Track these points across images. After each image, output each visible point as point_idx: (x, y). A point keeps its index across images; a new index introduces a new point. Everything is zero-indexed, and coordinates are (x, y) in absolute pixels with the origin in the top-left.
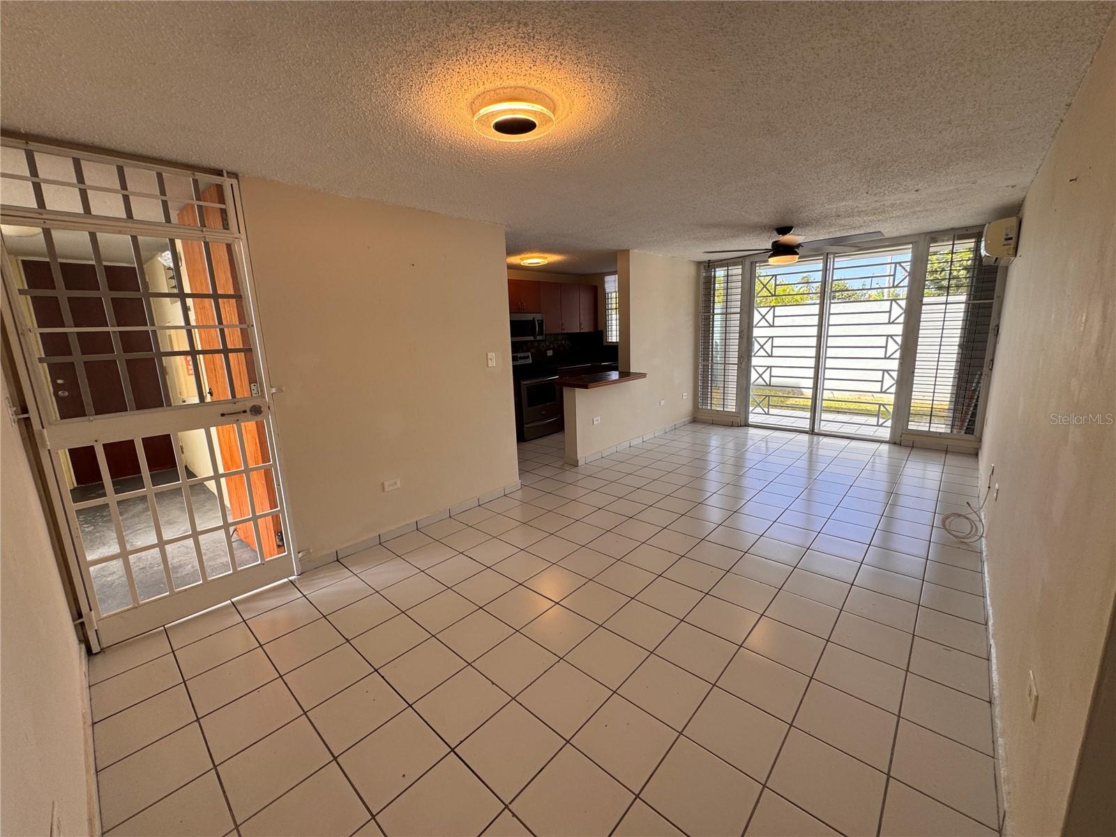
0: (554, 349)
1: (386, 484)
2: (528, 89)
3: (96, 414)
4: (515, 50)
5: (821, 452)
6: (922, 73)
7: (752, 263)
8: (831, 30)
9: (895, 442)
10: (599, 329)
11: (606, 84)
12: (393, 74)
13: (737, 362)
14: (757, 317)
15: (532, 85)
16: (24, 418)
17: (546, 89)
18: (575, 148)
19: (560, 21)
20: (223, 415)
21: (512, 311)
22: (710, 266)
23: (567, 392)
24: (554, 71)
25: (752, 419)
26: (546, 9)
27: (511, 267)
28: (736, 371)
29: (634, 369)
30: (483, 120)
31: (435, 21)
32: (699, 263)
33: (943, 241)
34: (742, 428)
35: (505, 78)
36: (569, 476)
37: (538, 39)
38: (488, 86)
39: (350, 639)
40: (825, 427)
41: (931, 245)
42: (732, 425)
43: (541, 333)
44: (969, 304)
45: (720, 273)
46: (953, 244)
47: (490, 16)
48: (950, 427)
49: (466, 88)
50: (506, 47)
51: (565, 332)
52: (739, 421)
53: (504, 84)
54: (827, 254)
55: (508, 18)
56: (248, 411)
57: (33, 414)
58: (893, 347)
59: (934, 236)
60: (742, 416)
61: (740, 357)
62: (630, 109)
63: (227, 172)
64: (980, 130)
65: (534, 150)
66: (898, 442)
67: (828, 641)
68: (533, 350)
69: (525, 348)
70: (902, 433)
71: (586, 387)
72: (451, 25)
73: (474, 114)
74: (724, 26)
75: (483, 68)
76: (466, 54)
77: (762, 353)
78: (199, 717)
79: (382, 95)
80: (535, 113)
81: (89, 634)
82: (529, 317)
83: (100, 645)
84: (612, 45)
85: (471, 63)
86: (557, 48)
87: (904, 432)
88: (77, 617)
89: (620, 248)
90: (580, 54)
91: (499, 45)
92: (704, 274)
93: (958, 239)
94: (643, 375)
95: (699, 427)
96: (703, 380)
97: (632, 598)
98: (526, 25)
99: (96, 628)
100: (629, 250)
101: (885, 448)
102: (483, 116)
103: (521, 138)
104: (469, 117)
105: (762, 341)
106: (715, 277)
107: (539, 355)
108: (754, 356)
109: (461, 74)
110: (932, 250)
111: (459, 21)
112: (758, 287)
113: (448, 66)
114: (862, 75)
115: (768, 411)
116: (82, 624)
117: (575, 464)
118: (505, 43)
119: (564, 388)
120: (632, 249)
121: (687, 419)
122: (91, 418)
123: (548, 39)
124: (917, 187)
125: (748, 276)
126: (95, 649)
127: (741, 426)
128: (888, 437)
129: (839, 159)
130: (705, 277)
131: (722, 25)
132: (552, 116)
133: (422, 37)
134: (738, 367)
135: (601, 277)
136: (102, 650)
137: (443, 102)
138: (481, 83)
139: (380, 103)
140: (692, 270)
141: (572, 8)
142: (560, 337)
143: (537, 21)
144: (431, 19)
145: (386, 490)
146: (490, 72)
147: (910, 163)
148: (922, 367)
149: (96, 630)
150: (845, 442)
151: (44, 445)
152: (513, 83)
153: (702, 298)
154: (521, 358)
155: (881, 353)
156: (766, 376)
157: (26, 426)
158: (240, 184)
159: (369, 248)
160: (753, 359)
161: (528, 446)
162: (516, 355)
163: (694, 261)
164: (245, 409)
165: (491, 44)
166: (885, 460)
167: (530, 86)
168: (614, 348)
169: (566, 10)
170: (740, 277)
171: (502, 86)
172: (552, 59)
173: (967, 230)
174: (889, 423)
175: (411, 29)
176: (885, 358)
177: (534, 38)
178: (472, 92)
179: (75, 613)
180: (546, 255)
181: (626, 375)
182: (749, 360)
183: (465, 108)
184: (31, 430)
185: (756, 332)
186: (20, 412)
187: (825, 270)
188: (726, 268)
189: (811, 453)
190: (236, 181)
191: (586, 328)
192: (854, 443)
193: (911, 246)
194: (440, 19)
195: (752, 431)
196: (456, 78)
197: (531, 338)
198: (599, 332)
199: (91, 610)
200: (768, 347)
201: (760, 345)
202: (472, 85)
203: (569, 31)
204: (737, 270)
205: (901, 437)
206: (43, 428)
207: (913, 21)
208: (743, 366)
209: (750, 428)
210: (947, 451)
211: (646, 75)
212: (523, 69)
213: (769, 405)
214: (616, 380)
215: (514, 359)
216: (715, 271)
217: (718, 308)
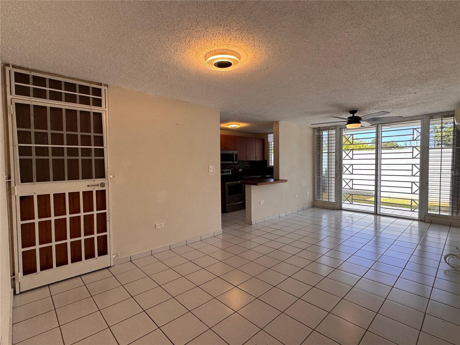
0: (242, 168)
1: (157, 225)
2: (229, 50)
3: (37, 182)
4: (223, 35)
5: (382, 223)
6: (399, 41)
7: (340, 128)
8: (353, 25)
9: (421, 220)
10: (265, 159)
11: (261, 48)
12: (174, 45)
13: (334, 177)
14: (344, 155)
15: (230, 48)
16: (9, 181)
17: (236, 50)
18: (250, 74)
19: (240, 25)
20: (88, 186)
21: (222, 149)
22: (320, 130)
23: (247, 187)
24: (239, 43)
25: (344, 206)
26: (235, 20)
27: (222, 129)
28: (334, 181)
29: (281, 178)
30: (210, 62)
31: (192, 26)
32: (314, 129)
33: (437, 118)
34: (338, 211)
35: (219, 46)
36: (247, 229)
37: (232, 31)
38: (212, 49)
39: (133, 296)
40: (383, 211)
41: (430, 120)
42: (333, 209)
43: (236, 160)
44: (454, 149)
45: (325, 133)
46: (442, 120)
47: (212, 23)
48: (451, 212)
49: (203, 50)
50: (219, 35)
51: (248, 160)
52: (337, 207)
53: (219, 48)
54: (378, 124)
55: (220, 24)
56: (99, 185)
57: (12, 180)
58: (416, 170)
59: (432, 116)
60: (338, 204)
61: (336, 174)
62: (272, 57)
63: (104, 84)
64: (436, 65)
65: (232, 75)
66: (423, 220)
67: (377, 313)
68: (232, 169)
69: (228, 167)
70: (425, 215)
71: (256, 185)
72: (198, 27)
73: (206, 60)
74: (307, 25)
75: (210, 42)
76: (203, 37)
77: (347, 172)
78: (60, 325)
79: (170, 53)
80: (231, 59)
81: (16, 283)
82: (231, 152)
83: (20, 290)
84: (262, 33)
85: (205, 40)
86: (240, 34)
87: (426, 214)
88: (12, 275)
89: (274, 120)
90: (249, 36)
91: (216, 34)
92: (317, 134)
93: (444, 117)
94: (285, 181)
95: (316, 210)
96: (318, 186)
97: (274, 287)
98: (227, 26)
99: (20, 281)
100: (279, 121)
101: (416, 223)
102: (209, 61)
103: (226, 69)
104: (204, 61)
105: (347, 166)
106: (322, 135)
107: (235, 171)
108: (344, 174)
109: (201, 45)
110: (431, 122)
111: (201, 25)
112: (344, 140)
113: (196, 42)
114: (372, 42)
115: (352, 203)
116: (14, 279)
117: (250, 224)
118: (219, 33)
119: (246, 185)
120: (280, 121)
121: (310, 205)
122: (35, 183)
123: (236, 31)
124: (415, 92)
125: (338, 134)
126: (17, 292)
127: (338, 210)
128: (418, 217)
129: (371, 78)
130: (318, 135)
131: (306, 24)
132: (239, 60)
133: (186, 31)
134: (335, 179)
135: (266, 134)
136: (21, 293)
137: (194, 56)
138: (209, 48)
139: (168, 56)
140: (311, 132)
141: (245, 20)
142: (246, 163)
143: (231, 25)
144: (190, 25)
145: (156, 228)
146: (213, 44)
147: (407, 80)
148: (432, 180)
149: (19, 282)
150: (394, 219)
151: (14, 193)
152: (222, 48)
153: (316, 145)
154: (226, 172)
155: (410, 173)
156: (350, 184)
157: (9, 185)
158: (109, 89)
159: (159, 116)
160: (343, 175)
161: (227, 215)
162: (223, 170)
163: (312, 128)
164: (98, 184)
165: (213, 33)
166: (417, 229)
167: (229, 49)
168: (272, 168)
169: (243, 20)
170: (334, 135)
171: (218, 49)
172: (238, 38)
173: (448, 113)
174: (417, 210)
175: (182, 29)
176: (412, 176)
177: (230, 31)
178: (206, 52)
179: (12, 273)
180: (239, 123)
181: (277, 180)
182: (341, 176)
183: (203, 58)
184: (10, 187)
185: (344, 162)
186: (8, 179)
187: (377, 133)
188: (328, 131)
189: (376, 224)
190: (107, 88)
191: (259, 158)
192: (399, 220)
193: (420, 121)
194: (194, 25)
195: (344, 212)
196: (199, 46)
197: (231, 162)
198: (265, 161)
199: (19, 272)
200: (350, 169)
201: (346, 168)
202: (206, 49)
203: (244, 28)
204: (334, 132)
205: (425, 217)
206: (15, 186)
207: (389, 21)
208: (338, 178)
209: (343, 211)
210: (450, 225)
211: (278, 44)
212: (226, 43)
213: (352, 199)
214: (272, 182)
215: (222, 172)
216: (322, 132)
217: (325, 150)
